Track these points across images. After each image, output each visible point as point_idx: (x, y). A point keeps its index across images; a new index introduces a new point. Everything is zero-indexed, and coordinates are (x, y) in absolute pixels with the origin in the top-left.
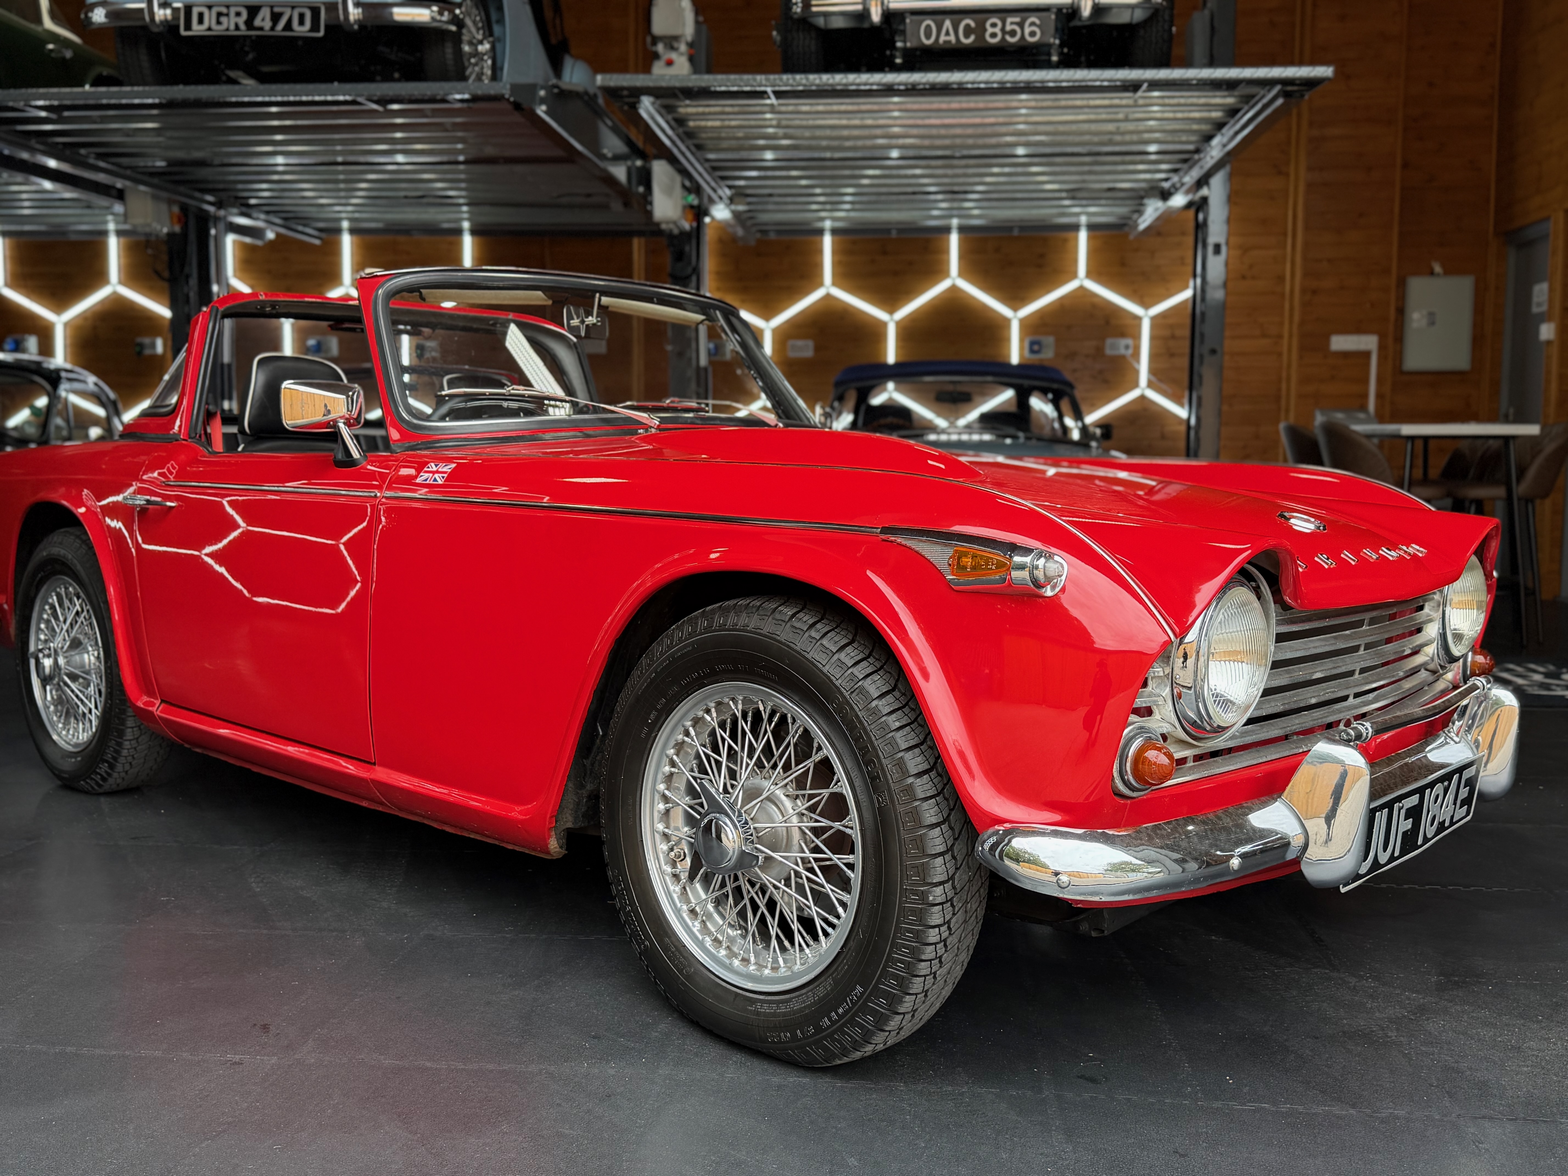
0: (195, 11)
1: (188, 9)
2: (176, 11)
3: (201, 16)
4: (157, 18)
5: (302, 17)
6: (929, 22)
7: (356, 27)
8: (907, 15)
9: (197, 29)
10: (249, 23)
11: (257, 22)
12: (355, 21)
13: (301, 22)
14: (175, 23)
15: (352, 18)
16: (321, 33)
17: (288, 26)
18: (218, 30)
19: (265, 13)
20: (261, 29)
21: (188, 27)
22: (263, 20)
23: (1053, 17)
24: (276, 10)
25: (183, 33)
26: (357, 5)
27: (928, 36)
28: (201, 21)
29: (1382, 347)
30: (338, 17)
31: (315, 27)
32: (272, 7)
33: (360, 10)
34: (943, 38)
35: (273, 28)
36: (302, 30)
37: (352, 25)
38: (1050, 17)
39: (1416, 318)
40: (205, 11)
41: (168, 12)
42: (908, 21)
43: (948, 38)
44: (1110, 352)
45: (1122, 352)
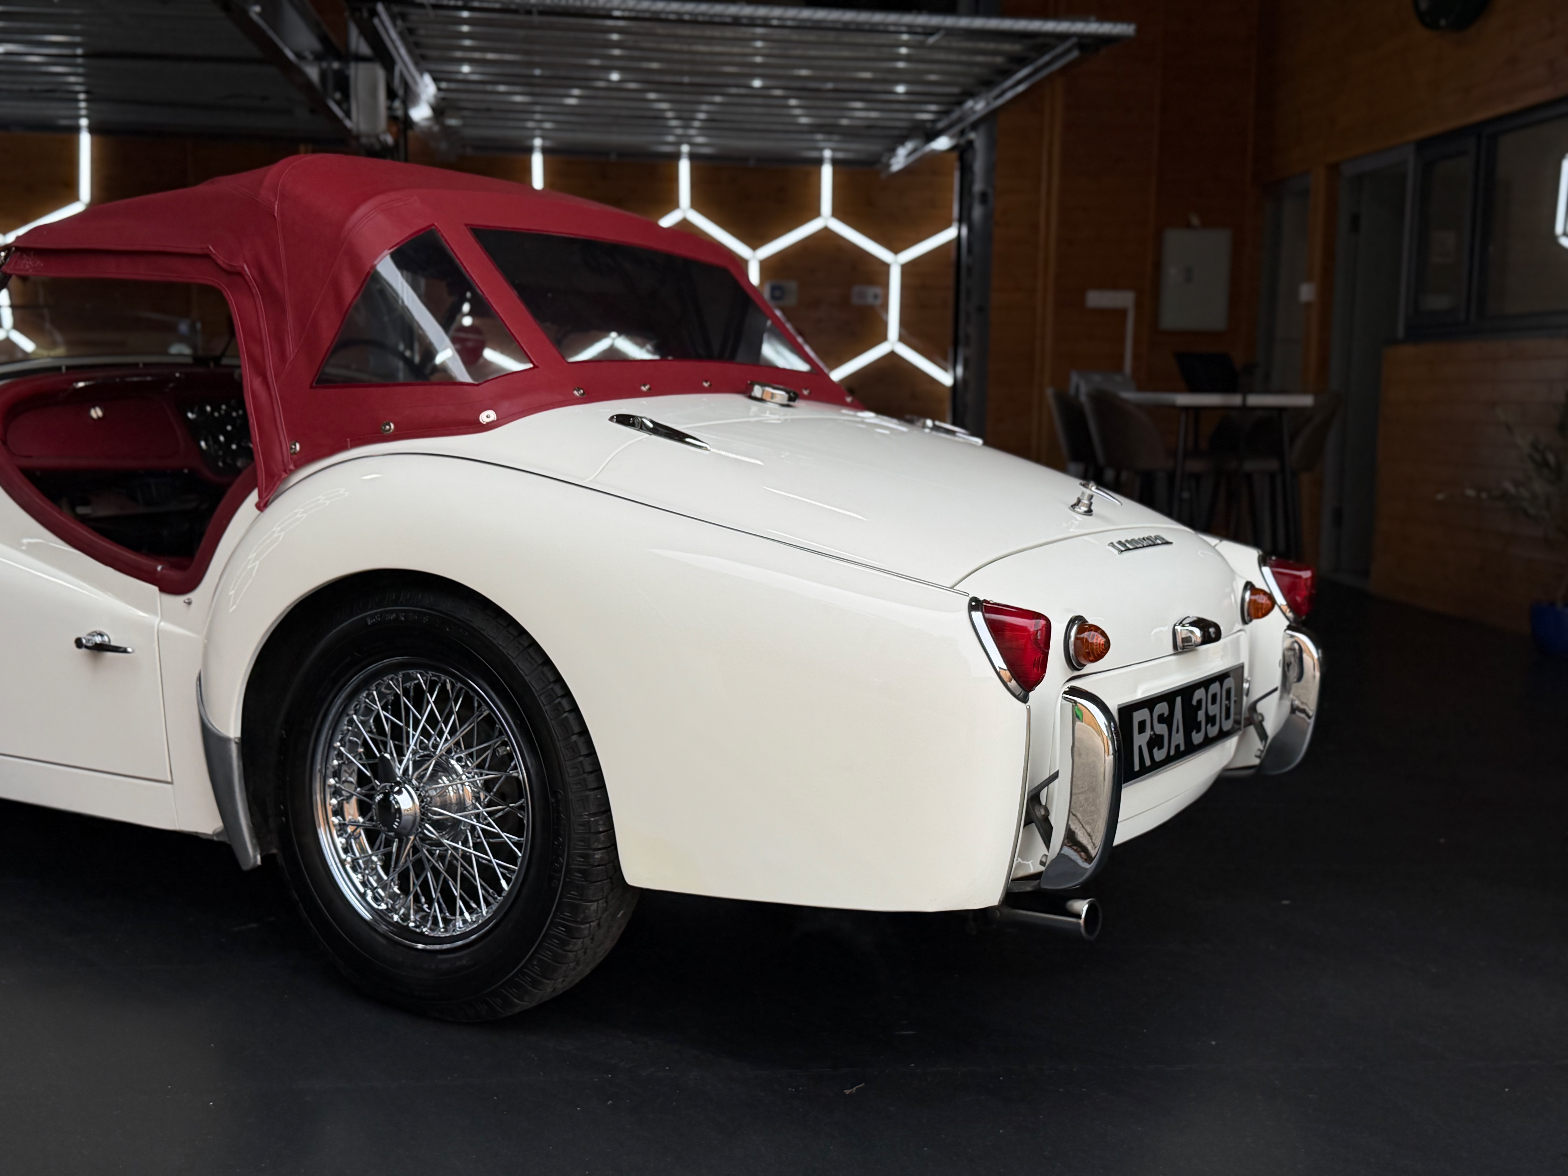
29: (1138, 305)
39: (1172, 273)
44: (855, 300)
45: (870, 300)
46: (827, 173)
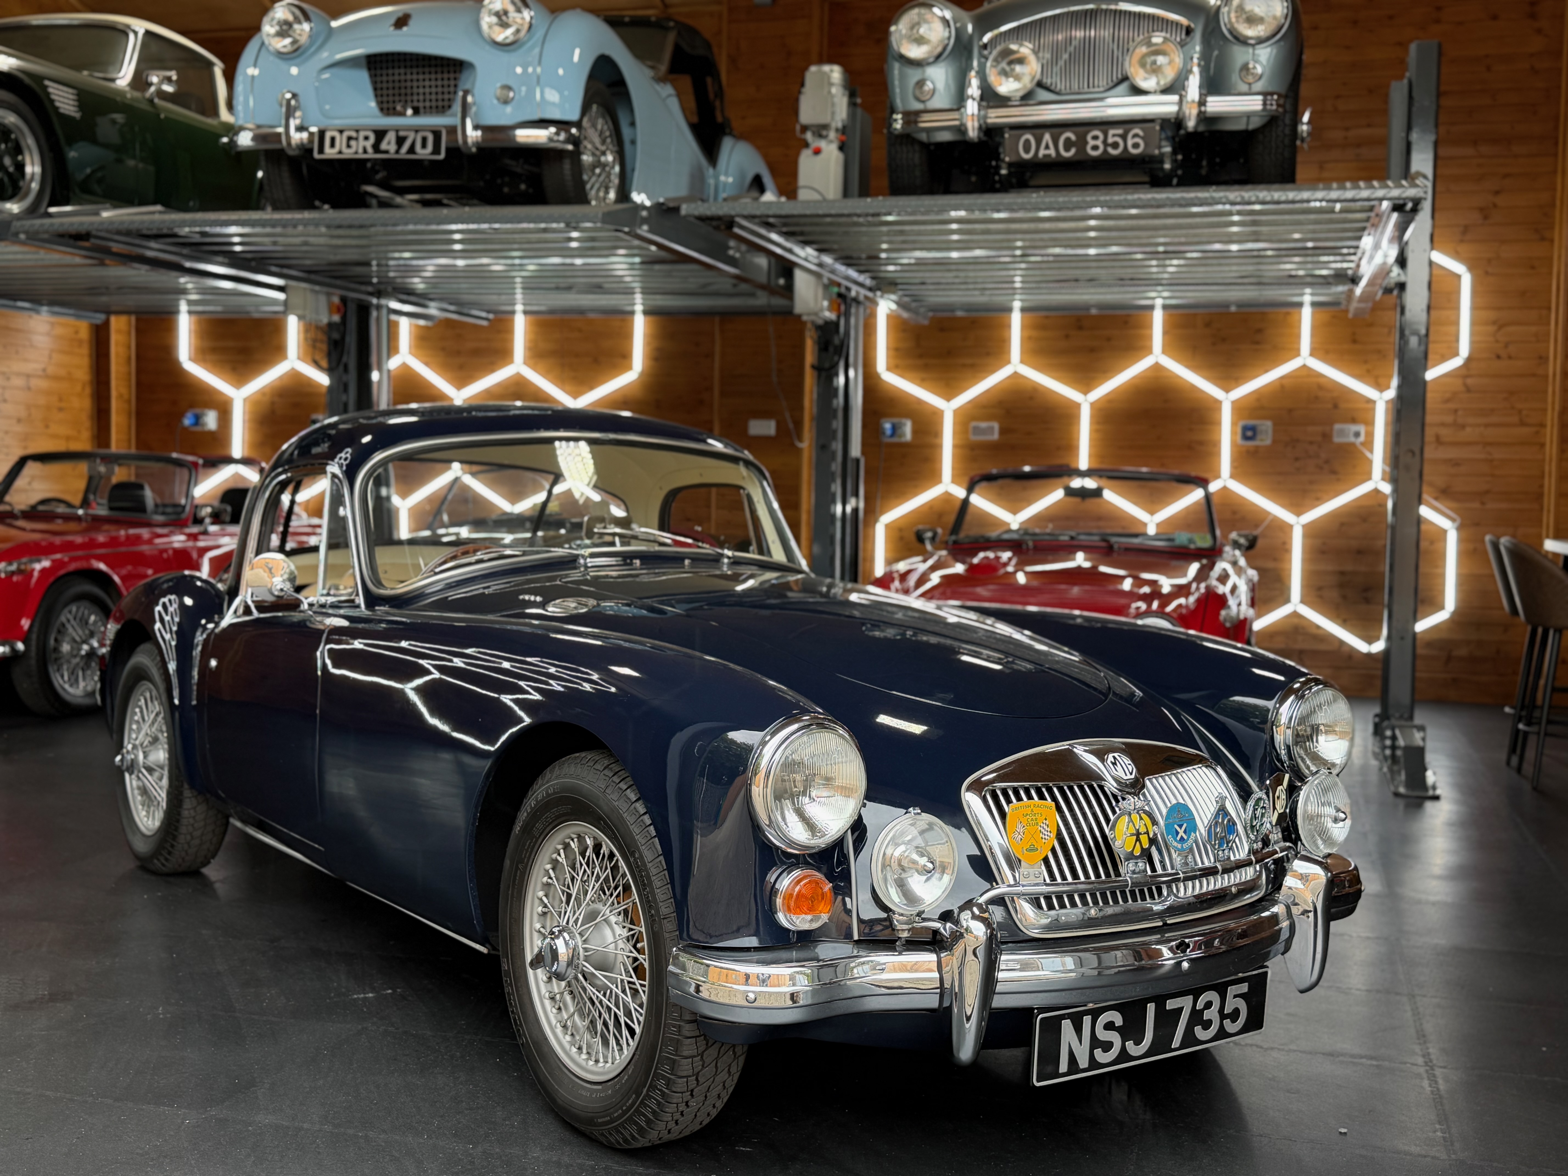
0: (328, 136)
1: (322, 134)
2: (311, 134)
3: (333, 140)
4: (293, 142)
5: (424, 140)
6: (1029, 136)
7: (474, 150)
8: (1007, 130)
9: (330, 153)
10: (376, 147)
11: (384, 146)
12: (474, 144)
13: (424, 145)
14: (309, 146)
15: (470, 141)
16: (442, 156)
17: (412, 150)
18: (348, 154)
19: (391, 137)
20: (387, 152)
21: (321, 150)
22: (389, 143)
23: (1158, 128)
24: (402, 134)
25: (316, 155)
26: (476, 127)
27: (1027, 150)
28: (333, 145)
30: (457, 141)
31: (436, 150)
32: (397, 131)
33: (479, 133)
34: (1042, 152)
35: (397, 152)
36: (424, 153)
37: (470, 149)
38: (1154, 128)
40: (336, 134)
41: (305, 135)
42: (1007, 136)
43: (1047, 152)
44: (1337, 440)
45: (1352, 439)
46: (1307, 314)
